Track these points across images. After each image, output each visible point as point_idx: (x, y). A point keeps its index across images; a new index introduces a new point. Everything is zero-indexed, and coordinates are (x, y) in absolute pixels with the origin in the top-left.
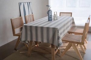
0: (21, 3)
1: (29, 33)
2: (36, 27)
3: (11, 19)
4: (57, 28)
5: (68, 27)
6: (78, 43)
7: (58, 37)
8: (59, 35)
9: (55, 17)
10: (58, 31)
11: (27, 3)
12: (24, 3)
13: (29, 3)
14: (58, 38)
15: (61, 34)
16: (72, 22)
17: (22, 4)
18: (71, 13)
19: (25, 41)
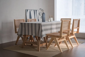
0: (27, 10)
3: (14, 20)
4: (41, 24)
6: (58, 37)
7: (41, 30)
11: (33, 11)
12: (31, 11)
13: (35, 11)
17: (29, 11)
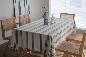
1: (19, 38)
2: (28, 33)
3: (1, 20)
5: (67, 33)
7: (51, 46)
8: (53, 44)
9: (53, 20)
10: (52, 39)
14: (51, 48)
15: (56, 42)
16: (72, 26)
18: (74, 15)
19: (15, 47)
